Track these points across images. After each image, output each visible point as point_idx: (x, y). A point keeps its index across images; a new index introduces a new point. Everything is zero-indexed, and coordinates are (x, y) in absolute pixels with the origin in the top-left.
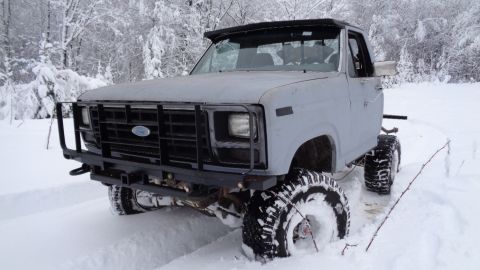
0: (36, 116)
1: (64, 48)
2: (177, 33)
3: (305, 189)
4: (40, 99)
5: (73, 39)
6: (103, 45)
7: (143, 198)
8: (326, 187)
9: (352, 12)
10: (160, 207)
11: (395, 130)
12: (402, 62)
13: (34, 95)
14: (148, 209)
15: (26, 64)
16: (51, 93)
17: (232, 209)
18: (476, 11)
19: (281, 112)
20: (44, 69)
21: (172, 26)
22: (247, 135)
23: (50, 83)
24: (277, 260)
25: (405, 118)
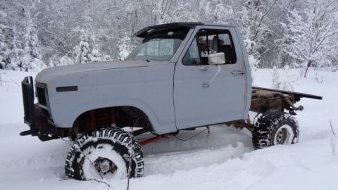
3: (95, 139)
8: (114, 141)
11: (300, 108)
19: (63, 89)
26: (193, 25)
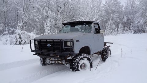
0: (16, 44)
1: (22, 25)
2: (54, 20)
3: (83, 57)
4: (17, 39)
5: (24, 22)
6: (33, 24)
7: (48, 61)
8: (87, 57)
9: (105, 13)
10: (52, 64)
11: (110, 46)
12: (120, 28)
13: (15, 38)
14: (49, 64)
15: (11, 29)
16: (20, 38)
17: (68, 63)
18: (140, 13)
19: (77, 41)
20: (19, 31)
21: (53, 18)
22: (70, 46)
23: (20, 35)
24: (77, 71)
25: (112, 43)
26: (93, 22)
